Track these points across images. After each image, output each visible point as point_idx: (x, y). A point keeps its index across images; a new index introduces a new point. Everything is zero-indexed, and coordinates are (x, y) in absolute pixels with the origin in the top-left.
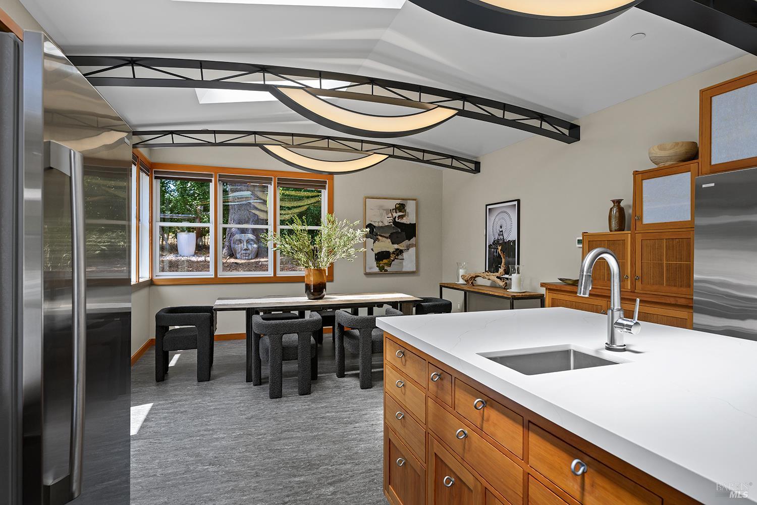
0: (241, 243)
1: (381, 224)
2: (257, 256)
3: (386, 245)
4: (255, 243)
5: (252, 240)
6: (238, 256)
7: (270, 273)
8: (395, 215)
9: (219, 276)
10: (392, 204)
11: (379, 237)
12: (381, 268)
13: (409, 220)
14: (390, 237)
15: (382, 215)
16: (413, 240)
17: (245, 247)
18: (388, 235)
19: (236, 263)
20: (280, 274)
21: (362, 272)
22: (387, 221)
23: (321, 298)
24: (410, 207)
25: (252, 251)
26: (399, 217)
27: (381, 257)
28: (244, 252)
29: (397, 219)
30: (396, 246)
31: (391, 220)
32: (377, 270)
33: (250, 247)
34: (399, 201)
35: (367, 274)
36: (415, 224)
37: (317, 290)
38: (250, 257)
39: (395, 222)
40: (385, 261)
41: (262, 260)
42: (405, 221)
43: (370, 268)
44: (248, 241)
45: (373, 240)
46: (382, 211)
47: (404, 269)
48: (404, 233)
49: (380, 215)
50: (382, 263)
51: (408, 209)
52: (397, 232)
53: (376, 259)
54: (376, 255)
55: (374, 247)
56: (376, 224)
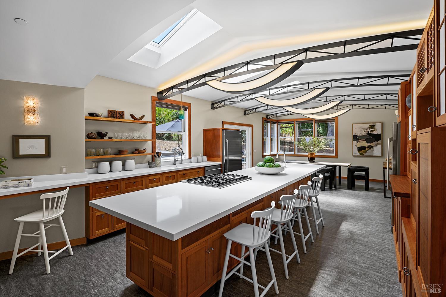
1: (361, 135)
3: (364, 144)
8: (368, 130)
9: (296, 154)
10: (367, 126)
11: (360, 140)
12: (361, 154)
13: (378, 131)
14: (366, 140)
16: (380, 142)
18: (364, 139)
21: (351, 155)
22: (364, 133)
24: (378, 127)
26: (371, 131)
27: (361, 149)
30: (369, 144)
31: (366, 133)
32: (359, 154)
34: (371, 124)
35: (354, 156)
36: (381, 134)
39: (369, 134)
40: (363, 151)
42: (374, 133)
43: (355, 154)
45: (356, 142)
46: (361, 129)
47: (374, 155)
48: (374, 138)
49: (360, 131)
50: (361, 152)
51: (376, 127)
52: (370, 138)
53: (358, 150)
54: (358, 148)
55: (356, 145)
56: (358, 135)
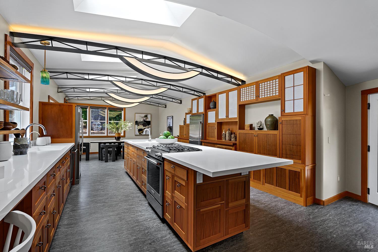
0: (95, 125)
1: (140, 121)
2: (101, 130)
3: (141, 127)
4: (101, 126)
5: (100, 124)
6: (94, 130)
7: (106, 135)
8: (144, 118)
9: (90, 136)
10: (143, 115)
11: (139, 125)
12: (140, 134)
13: (149, 119)
14: (143, 125)
15: (140, 118)
16: (150, 126)
17: (97, 127)
18: (142, 124)
19: (94, 132)
20: (109, 135)
21: (134, 135)
22: (142, 120)
23: (119, 140)
24: (149, 116)
25: (99, 128)
26: (146, 119)
27: (140, 130)
28: (97, 128)
29: (145, 120)
30: (144, 127)
31: (143, 120)
32: (139, 134)
33: (99, 127)
34: (145, 115)
35: (135, 135)
36: (150, 121)
37: (118, 138)
38: (99, 130)
39: (144, 120)
40: (141, 131)
41: (103, 131)
42: (147, 120)
43: (137, 134)
44: (98, 125)
45: (137, 126)
46: (140, 117)
47: (147, 134)
48: (147, 124)
49: (140, 119)
50: (140, 132)
51: (148, 117)
52: (145, 123)
53: (138, 131)
54: (138, 130)
55: (137, 127)
56: (138, 121)
